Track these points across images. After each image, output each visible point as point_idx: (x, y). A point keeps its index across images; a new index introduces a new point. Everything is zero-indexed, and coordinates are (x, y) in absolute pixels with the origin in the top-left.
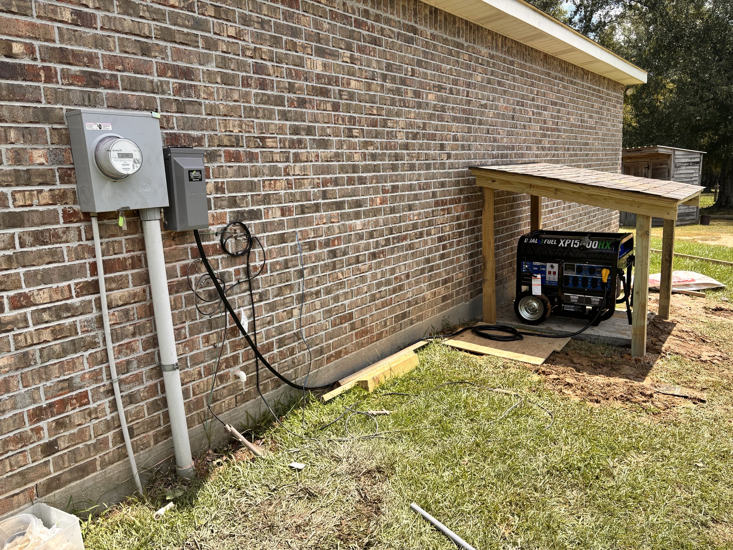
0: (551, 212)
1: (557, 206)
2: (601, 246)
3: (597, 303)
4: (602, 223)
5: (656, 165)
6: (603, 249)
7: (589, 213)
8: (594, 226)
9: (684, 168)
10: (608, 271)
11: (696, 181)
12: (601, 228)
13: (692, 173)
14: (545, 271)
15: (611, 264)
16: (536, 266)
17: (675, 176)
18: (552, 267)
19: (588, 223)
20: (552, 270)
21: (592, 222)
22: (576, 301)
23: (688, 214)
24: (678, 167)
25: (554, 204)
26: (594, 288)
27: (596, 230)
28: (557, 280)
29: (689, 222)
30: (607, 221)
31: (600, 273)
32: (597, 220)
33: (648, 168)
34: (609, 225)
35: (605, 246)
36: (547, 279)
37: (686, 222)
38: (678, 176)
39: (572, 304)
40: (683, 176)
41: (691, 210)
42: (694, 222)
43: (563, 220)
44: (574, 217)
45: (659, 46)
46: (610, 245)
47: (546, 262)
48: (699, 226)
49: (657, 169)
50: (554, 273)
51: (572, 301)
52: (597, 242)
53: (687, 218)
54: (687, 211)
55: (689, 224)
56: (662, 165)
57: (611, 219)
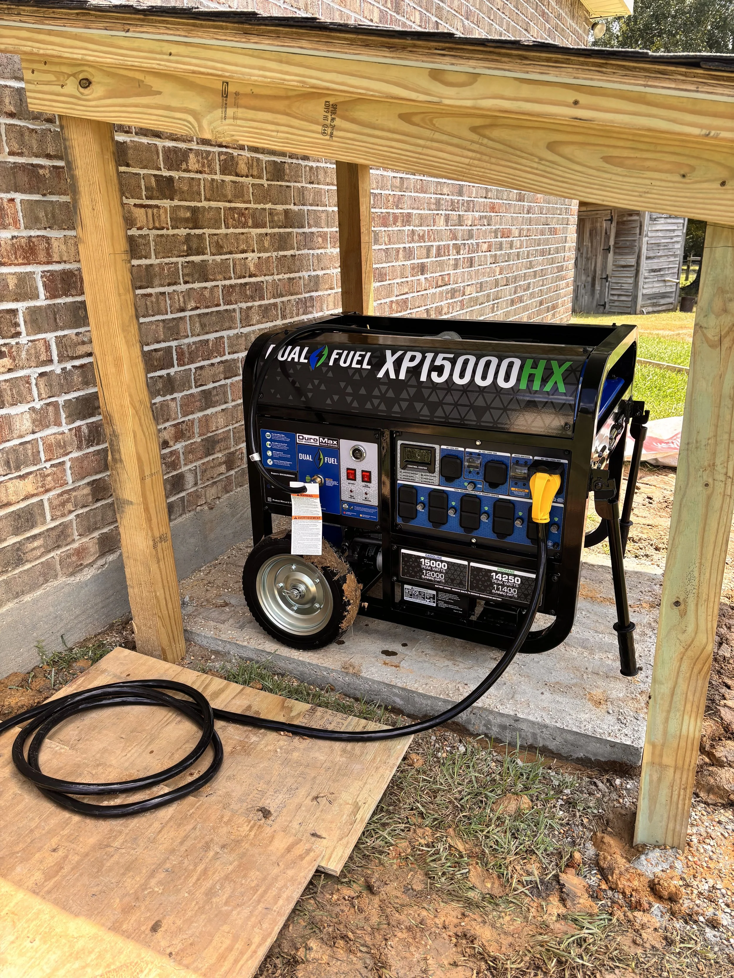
0: (422, 269)
1: (438, 255)
2: (531, 378)
3: (513, 593)
4: (541, 303)
5: (623, 215)
6: (541, 392)
7: (515, 279)
8: (526, 308)
9: (662, 221)
10: (555, 481)
11: (678, 242)
12: (539, 313)
13: (674, 230)
14: (338, 467)
15: (567, 454)
16: (306, 449)
17: (650, 234)
18: (357, 454)
19: (513, 302)
20: (359, 467)
21: (521, 300)
22: (441, 578)
23: (664, 296)
24: (655, 220)
25: (429, 249)
26: (502, 535)
27: (529, 317)
28: (374, 501)
29: (664, 308)
30: (551, 299)
31: (525, 482)
32: (532, 296)
33: (611, 220)
34: (554, 307)
35: (544, 381)
36: (345, 496)
37: (660, 308)
38: (654, 234)
39: (429, 585)
40: (660, 234)
41: (668, 289)
42: (671, 307)
43: (453, 293)
44: (481, 287)
45: (632, 30)
46: (565, 378)
47: (337, 436)
48: (679, 314)
49: (623, 223)
50: (367, 477)
51: (428, 576)
52: (517, 363)
53: (662, 301)
54: (663, 290)
55: (664, 311)
56: (631, 215)
57: (558, 297)
